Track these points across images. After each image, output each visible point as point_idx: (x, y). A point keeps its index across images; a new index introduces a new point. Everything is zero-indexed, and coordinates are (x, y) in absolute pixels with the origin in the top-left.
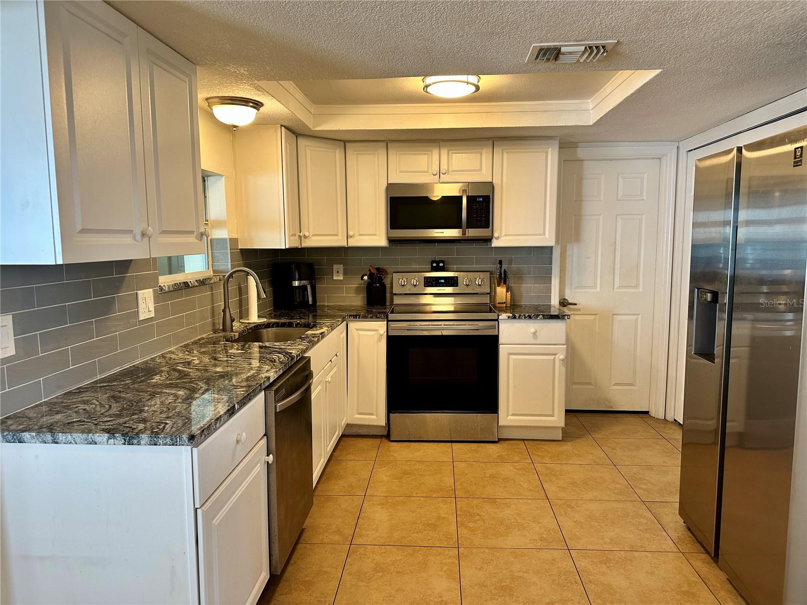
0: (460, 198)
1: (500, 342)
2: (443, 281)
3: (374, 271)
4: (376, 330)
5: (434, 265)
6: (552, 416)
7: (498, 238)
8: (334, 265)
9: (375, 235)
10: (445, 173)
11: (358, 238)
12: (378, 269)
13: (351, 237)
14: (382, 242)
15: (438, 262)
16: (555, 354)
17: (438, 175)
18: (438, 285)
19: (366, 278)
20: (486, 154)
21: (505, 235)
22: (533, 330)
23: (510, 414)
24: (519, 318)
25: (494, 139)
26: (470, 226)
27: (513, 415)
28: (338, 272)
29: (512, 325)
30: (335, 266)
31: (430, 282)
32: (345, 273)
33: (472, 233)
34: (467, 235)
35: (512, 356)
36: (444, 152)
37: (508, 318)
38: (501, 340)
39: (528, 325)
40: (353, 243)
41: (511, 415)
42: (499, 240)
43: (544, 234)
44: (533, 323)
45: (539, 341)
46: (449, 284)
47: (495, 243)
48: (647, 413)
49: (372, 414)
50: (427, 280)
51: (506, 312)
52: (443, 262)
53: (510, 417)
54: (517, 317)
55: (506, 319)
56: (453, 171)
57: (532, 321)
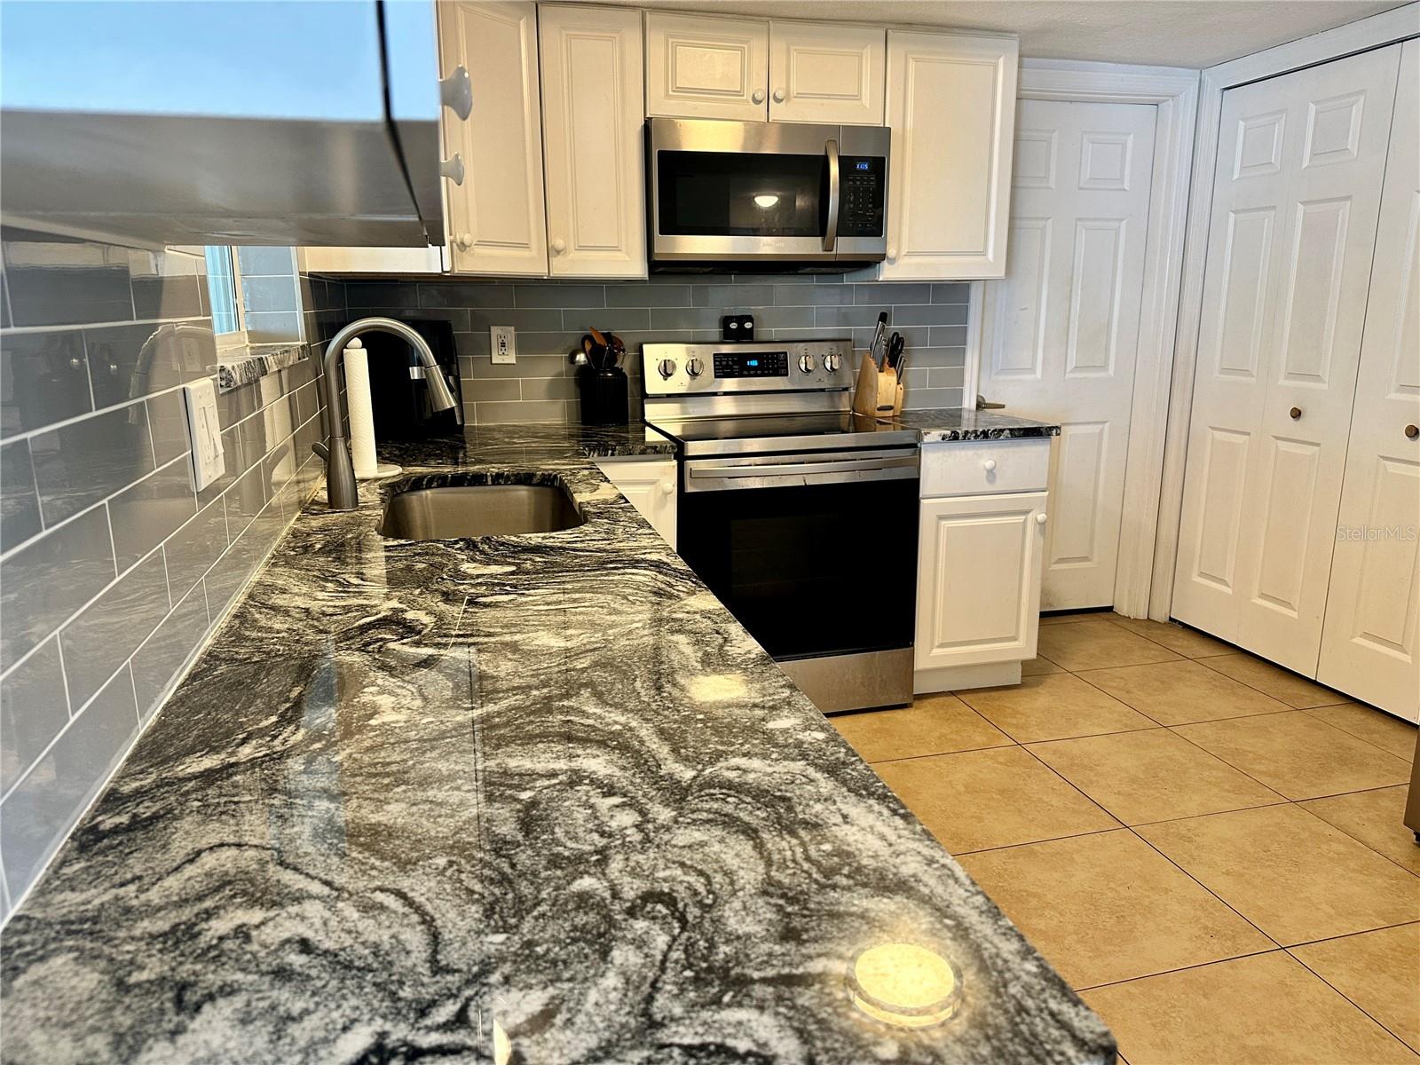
0: (824, 162)
1: (921, 496)
2: (754, 363)
3: (600, 341)
4: (652, 483)
5: (734, 326)
6: (1015, 639)
7: (892, 261)
8: (493, 328)
9: (616, 249)
10: (782, 100)
11: (573, 255)
12: (608, 337)
13: (558, 252)
14: (633, 266)
15: (741, 320)
16: (1026, 512)
17: (764, 104)
18: (746, 373)
19: (581, 358)
20: (870, 56)
21: (909, 254)
22: (989, 464)
23: (937, 644)
24: (964, 437)
25: (887, 26)
26: (843, 231)
27: (942, 646)
28: (503, 345)
29: (946, 454)
30: (496, 331)
31: (727, 366)
32: (521, 348)
33: (847, 246)
34: (834, 252)
35: (943, 522)
36: (778, 45)
37: (943, 439)
38: (924, 490)
39: (980, 452)
40: (563, 268)
41: (938, 647)
42: (896, 264)
43: (984, 253)
44: (989, 448)
45: (998, 487)
46: (769, 369)
47: (888, 273)
48: (1109, 609)
50: (720, 362)
51: (938, 427)
52: (750, 319)
53: (936, 651)
54: (961, 437)
55: (937, 442)
56: (799, 96)
57: (986, 443)
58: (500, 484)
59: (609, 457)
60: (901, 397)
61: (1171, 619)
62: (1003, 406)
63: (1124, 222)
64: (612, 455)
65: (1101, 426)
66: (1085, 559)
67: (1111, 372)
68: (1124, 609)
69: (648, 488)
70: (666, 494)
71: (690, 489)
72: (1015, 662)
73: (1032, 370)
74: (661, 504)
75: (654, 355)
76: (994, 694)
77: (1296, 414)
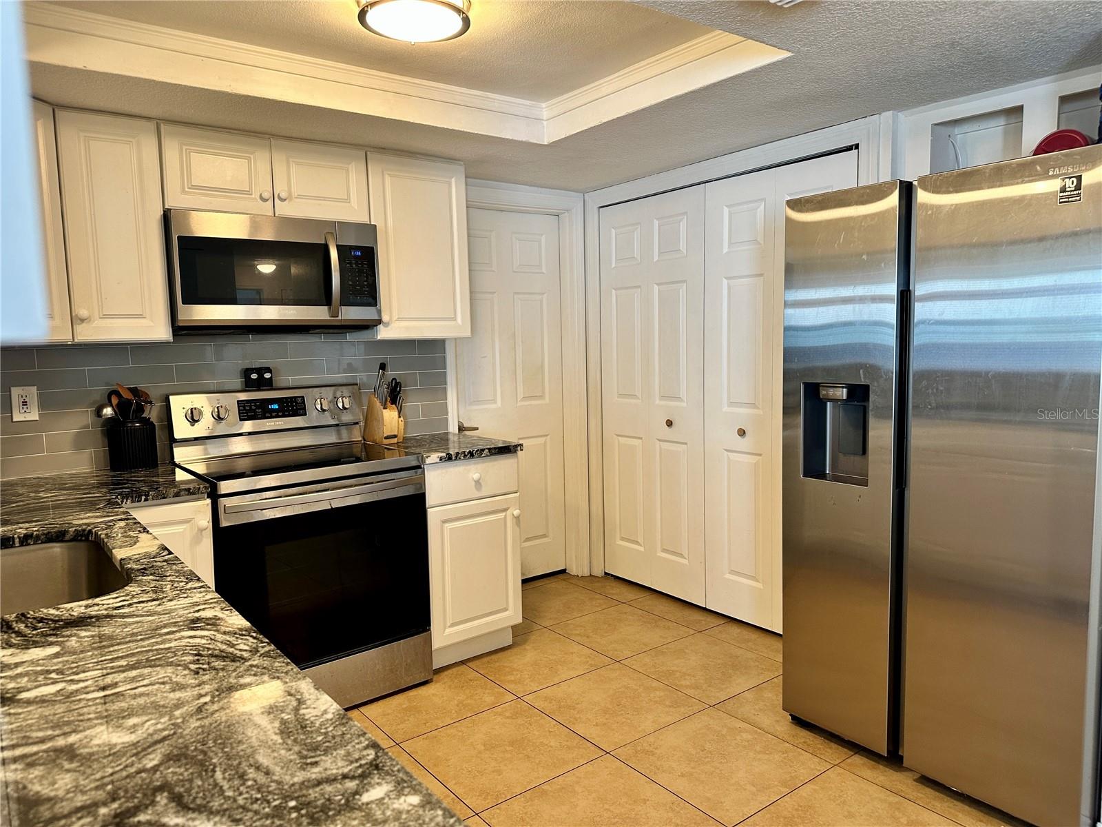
0: (325, 249)
1: (427, 506)
2: (276, 406)
3: (127, 395)
4: (187, 521)
5: (254, 376)
6: (506, 610)
7: (387, 325)
8: (12, 389)
9: (140, 316)
10: (285, 200)
11: (98, 323)
12: (134, 391)
13: (82, 320)
14: (158, 331)
15: (260, 371)
16: (505, 510)
17: (270, 202)
18: (268, 415)
19: (108, 411)
20: (355, 172)
21: (399, 319)
22: (476, 476)
23: (448, 624)
24: (456, 457)
25: (366, 149)
26: (345, 302)
27: (453, 625)
28: (25, 403)
29: (444, 471)
30: (16, 392)
31: (251, 410)
32: (43, 405)
33: (351, 313)
35: (446, 525)
36: (279, 158)
37: (441, 460)
38: (430, 500)
39: (469, 467)
40: (88, 334)
41: (449, 627)
42: (389, 328)
43: (454, 319)
44: (475, 464)
45: (484, 493)
46: (289, 411)
47: (383, 333)
48: (563, 571)
50: (244, 407)
51: (436, 451)
52: (268, 370)
53: (448, 631)
54: (453, 457)
55: (436, 463)
56: (300, 197)
57: (472, 460)
58: (29, 544)
59: (142, 503)
60: (403, 428)
61: (606, 573)
62: (477, 429)
63: (545, 295)
64: (146, 500)
65: (545, 438)
66: (544, 536)
67: (547, 400)
68: (573, 570)
69: (184, 526)
70: (201, 530)
71: (224, 523)
72: (508, 627)
73: (494, 401)
74: (197, 539)
75: (180, 405)
76: (494, 657)
77: (670, 423)
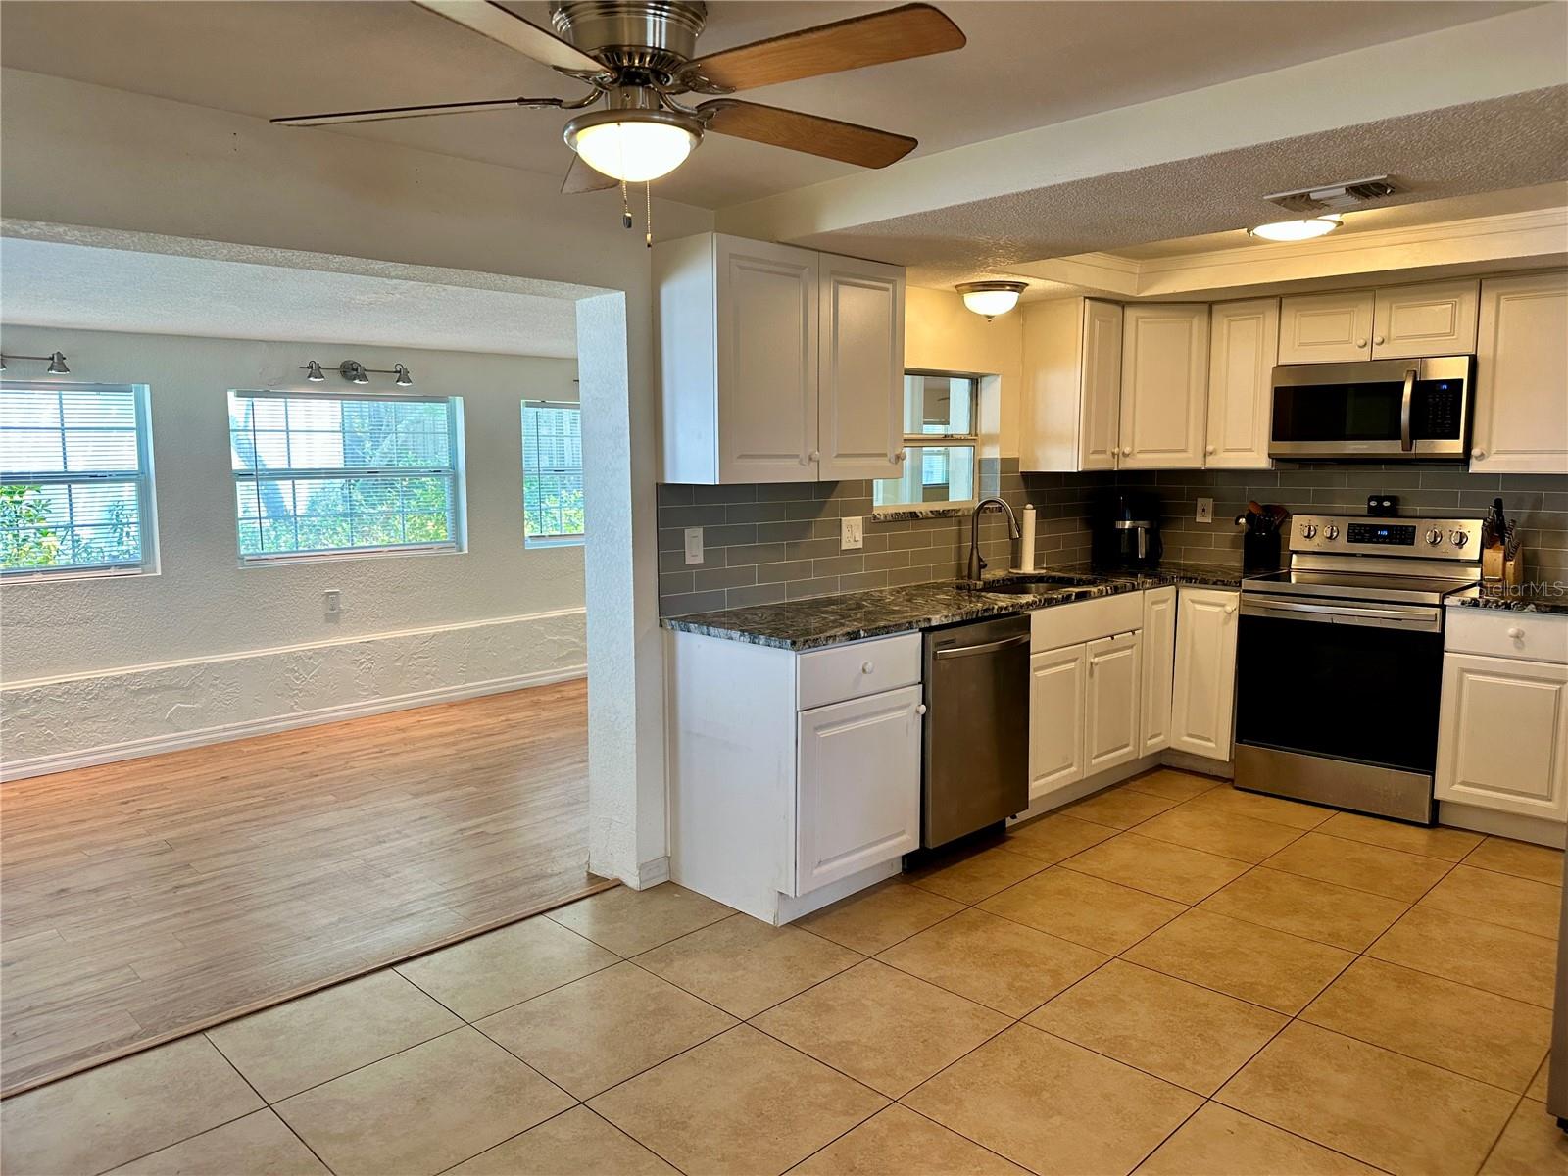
0: (1399, 386)
1: (1445, 648)
2: (1385, 533)
4: (1223, 605)
5: (1373, 503)
6: (1552, 799)
7: (1481, 456)
8: (1199, 499)
9: (1250, 450)
10: (1381, 343)
11: (1220, 455)
13: (1211, 453)
14: (1262, 462)
15: (1380, 499)
16: (1562, 682)
17: (1369, 346)
18: (1375, 540)
19: (1242, 521)
20: (1465, 304)
21: (1499, 453)
22: (1512, 631)
23: (1459, 781)
24: (1485, 605)
25: (1483, 278)
26: (1414, 435)
27: (1464, 783)
28: (1204, 510)
29: (1470, 617)
30: (1200, 501)
31: (1360, 534)
32: (1216, 513)
34: (1413, 452)
35: (1468, 675)
36: (1383, 307)
37: (1463, 604)
38: (1449, 643)
39: (1506, 620)
40: (1214, 463)
41: (1461, 783)
42: (1486, 461)
44: (1517, 618)
45: (1527, 652)
47: (1475, 467)
49: (1209, 740)
50: (1355, 530)
53: (1458, 787)
54: (1481, 604)
55: (1457, 606)
56: (1398, 338)
69: (1218, 609)
70: (1228, 614)
74: (1226, 622)
75: (1298, 524)
